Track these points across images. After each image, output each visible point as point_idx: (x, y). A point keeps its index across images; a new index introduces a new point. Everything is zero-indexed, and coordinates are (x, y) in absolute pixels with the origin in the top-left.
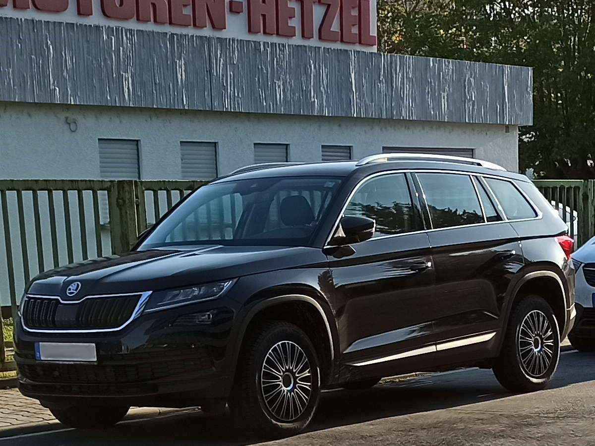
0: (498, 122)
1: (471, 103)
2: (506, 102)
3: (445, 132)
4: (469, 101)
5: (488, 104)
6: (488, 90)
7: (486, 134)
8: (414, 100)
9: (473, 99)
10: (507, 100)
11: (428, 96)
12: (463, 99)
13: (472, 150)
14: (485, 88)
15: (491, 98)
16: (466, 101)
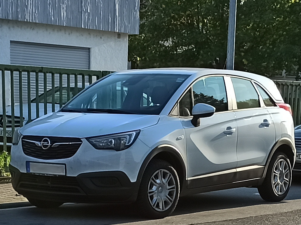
0: (110, 30)
1: (87, 14)
2: (117, 16)
3: (65, 33)
4: (85, 13)
5: (101, 16)
6: (102, 6)
7: (101, 38)
8: (37, 8)
9: (89, 11)
10: (117, 15)
11: (50, 6)
12: (80, 11)
13: (89, 48)
14: (99, 4)
15: (104, 12)
16: (83, 12)
